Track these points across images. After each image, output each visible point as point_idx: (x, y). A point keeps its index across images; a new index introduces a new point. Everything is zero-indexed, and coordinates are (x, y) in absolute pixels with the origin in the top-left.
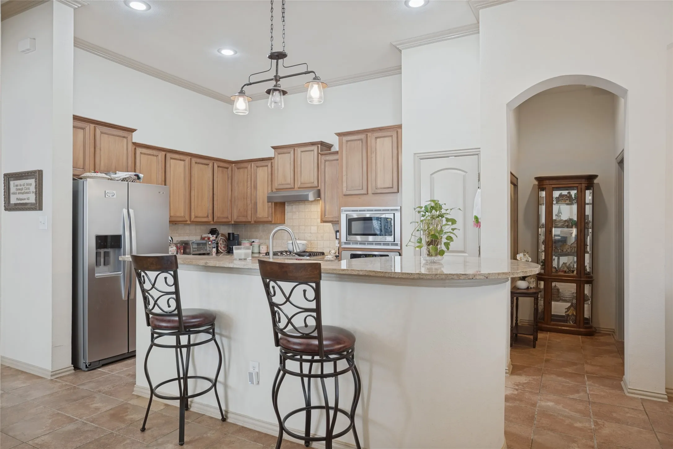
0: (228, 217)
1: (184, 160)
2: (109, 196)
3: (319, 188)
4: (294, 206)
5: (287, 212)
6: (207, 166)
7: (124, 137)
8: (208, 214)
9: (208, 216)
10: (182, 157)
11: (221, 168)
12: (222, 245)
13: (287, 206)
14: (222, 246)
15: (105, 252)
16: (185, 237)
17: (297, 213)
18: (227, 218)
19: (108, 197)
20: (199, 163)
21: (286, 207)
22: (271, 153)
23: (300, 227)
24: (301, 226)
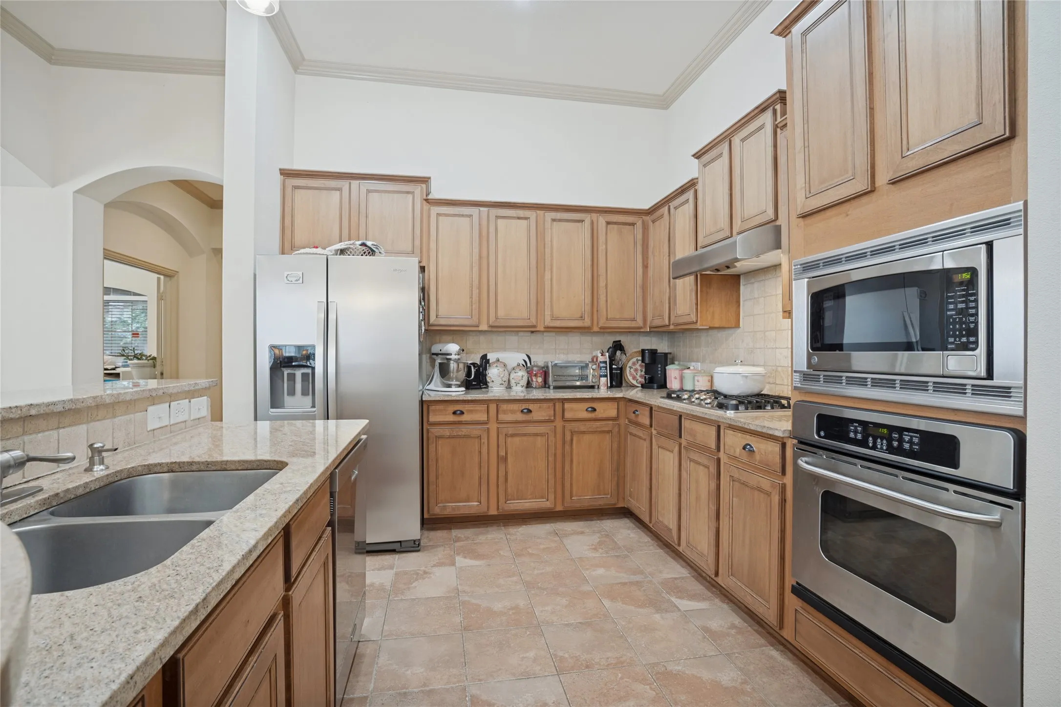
0: (634, 318)
1: (526, 218)
2: (292, 281)
3: (778, 223)
4: (756, 285)
5: (744, 301)
6: (579, 224)
7: (408, 193)
8: (582, 314)
9: (582, 317)
10: (521, 213)
11: (616, 226)
12: (639, 371)
13: (744, 285)
14: (639, 374)
15: (303, 374)
16: (557, 355)
17: (761, 300)
18: (634, 320)
19: (289, 282)
20: (560, 220)
21: (742, 288)
22: (691, 169)
23: (767, 333)
24: (768, 331)
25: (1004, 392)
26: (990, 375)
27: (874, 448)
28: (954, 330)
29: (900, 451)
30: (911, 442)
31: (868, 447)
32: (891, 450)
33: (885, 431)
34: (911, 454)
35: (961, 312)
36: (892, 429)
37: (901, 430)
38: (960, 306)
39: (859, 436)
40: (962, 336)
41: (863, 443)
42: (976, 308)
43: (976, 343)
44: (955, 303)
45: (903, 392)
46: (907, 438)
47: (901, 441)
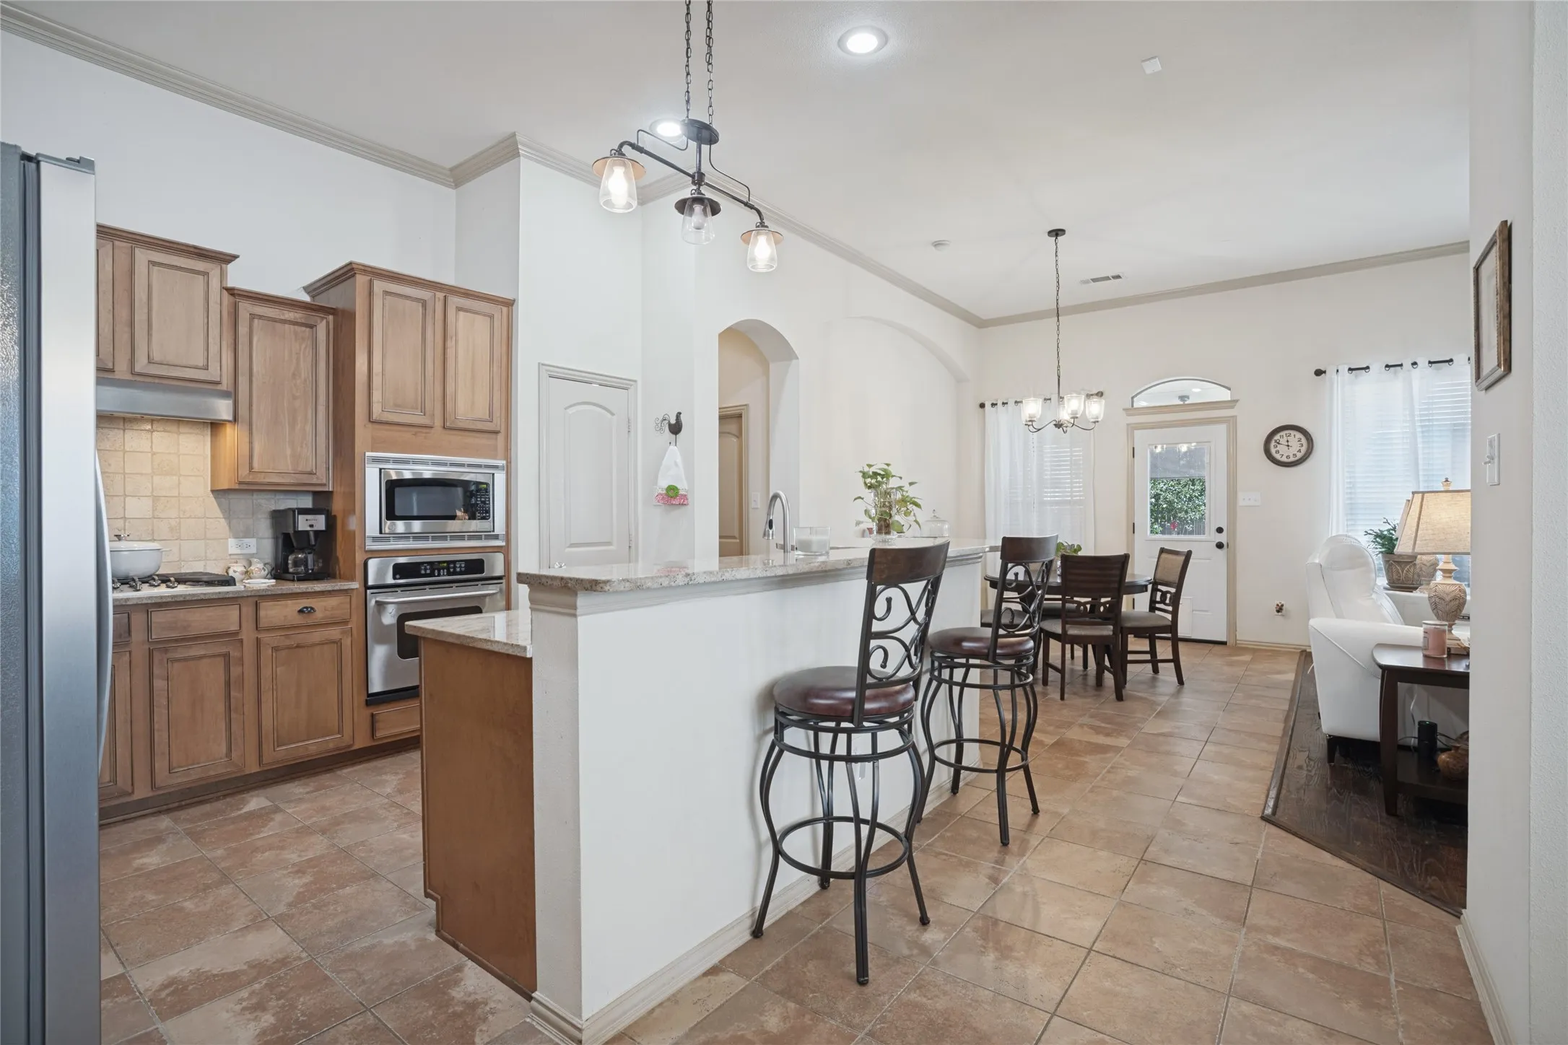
25: (496, 537)
26: (493, 531)
27: (439, 575)
28: (480, 510)
29: (455, 573)
30: (460, 567)
31: (435, 576)
32: (449, 574)
33: (445, 565)
34: (461, 573)
35: (482, 502)
36: (449, 562)
37: (454, 562)
38: (483, 499)
39: (428, 572)
40: (483, 513)
41: (432, 575)
42: (489, 501)
43: (489, 516)
44: (481, 498)
45: (452, 542)
46: (458, 566)
47: (455, 567)
